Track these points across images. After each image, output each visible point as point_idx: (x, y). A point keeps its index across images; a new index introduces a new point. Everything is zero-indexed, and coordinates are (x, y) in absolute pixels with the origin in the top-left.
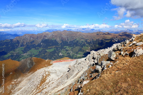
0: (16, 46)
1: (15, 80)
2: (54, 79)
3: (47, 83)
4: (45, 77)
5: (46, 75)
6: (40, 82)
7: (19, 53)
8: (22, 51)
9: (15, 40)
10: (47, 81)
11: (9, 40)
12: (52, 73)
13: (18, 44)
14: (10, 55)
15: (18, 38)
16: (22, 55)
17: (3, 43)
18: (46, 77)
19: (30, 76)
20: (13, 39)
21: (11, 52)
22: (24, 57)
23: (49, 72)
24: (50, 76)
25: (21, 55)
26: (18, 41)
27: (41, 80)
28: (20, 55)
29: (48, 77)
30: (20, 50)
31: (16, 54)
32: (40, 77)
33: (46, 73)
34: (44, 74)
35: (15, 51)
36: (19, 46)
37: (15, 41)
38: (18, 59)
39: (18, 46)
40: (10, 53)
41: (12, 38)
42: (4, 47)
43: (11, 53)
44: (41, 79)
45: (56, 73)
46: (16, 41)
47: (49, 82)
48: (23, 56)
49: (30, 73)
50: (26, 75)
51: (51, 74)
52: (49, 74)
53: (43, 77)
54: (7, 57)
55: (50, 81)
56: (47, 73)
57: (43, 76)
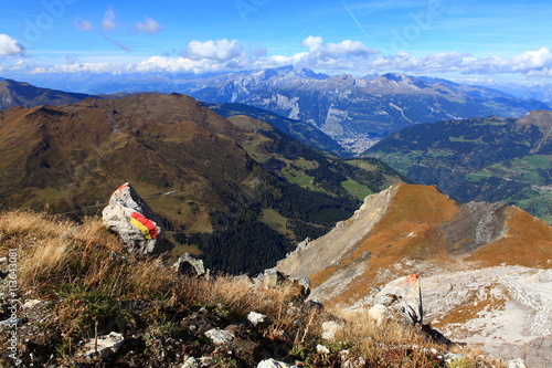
0: (520, 145)
1: (409, 263)
2: (498, 334)
3: (465, 330)
4: (476, 304)
5: (489, 296)
6: (449, 309)
7: (525, 176)
8: (540, 170)
9: (523, 121)
10: (472, 324)
11: (500, 119)
12: (519, 305)
13: (532, 143)
14: (490, 176)
15: (538, 116)
16: (534, 187)
17: (478, 127)
18: (481, 305)
19: (461, 273)
20: (516, 120)
21: (495, 166)
22: (538, 198)
23: (506, 293)
24: (496, 313)
25: (529, 185)
26: (534, 128)
27: (456, 306)
28: (526, 185)
29: (489, 310)
30: (532, 167)
31: (513, 178)
32: (460, 293)
33: (493, 291)
34: (482, 292)
35: (509, 166)
36: (532, 151)
37: (524, 127)
38: (514, 198)
39: (529, 149)
40: (490, 169)
41: (514, 114)
42: (476, 141)
43: (493, 170)
44: (458, 302)
45: (534, 313)
46: (528, 127)
47: (472, 333)
48: (536, 193)
49: (469, 263)
50: (454, 262)
51: (508, 305)
52: (503, 302)
53: (472, 299)
54: (477, 180)
55: (479, 332)
56: (496, 292)
57: (475, 296)
